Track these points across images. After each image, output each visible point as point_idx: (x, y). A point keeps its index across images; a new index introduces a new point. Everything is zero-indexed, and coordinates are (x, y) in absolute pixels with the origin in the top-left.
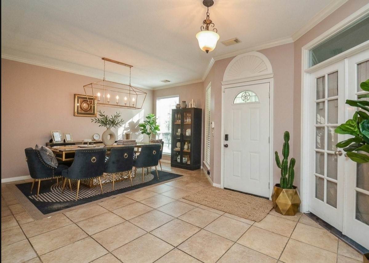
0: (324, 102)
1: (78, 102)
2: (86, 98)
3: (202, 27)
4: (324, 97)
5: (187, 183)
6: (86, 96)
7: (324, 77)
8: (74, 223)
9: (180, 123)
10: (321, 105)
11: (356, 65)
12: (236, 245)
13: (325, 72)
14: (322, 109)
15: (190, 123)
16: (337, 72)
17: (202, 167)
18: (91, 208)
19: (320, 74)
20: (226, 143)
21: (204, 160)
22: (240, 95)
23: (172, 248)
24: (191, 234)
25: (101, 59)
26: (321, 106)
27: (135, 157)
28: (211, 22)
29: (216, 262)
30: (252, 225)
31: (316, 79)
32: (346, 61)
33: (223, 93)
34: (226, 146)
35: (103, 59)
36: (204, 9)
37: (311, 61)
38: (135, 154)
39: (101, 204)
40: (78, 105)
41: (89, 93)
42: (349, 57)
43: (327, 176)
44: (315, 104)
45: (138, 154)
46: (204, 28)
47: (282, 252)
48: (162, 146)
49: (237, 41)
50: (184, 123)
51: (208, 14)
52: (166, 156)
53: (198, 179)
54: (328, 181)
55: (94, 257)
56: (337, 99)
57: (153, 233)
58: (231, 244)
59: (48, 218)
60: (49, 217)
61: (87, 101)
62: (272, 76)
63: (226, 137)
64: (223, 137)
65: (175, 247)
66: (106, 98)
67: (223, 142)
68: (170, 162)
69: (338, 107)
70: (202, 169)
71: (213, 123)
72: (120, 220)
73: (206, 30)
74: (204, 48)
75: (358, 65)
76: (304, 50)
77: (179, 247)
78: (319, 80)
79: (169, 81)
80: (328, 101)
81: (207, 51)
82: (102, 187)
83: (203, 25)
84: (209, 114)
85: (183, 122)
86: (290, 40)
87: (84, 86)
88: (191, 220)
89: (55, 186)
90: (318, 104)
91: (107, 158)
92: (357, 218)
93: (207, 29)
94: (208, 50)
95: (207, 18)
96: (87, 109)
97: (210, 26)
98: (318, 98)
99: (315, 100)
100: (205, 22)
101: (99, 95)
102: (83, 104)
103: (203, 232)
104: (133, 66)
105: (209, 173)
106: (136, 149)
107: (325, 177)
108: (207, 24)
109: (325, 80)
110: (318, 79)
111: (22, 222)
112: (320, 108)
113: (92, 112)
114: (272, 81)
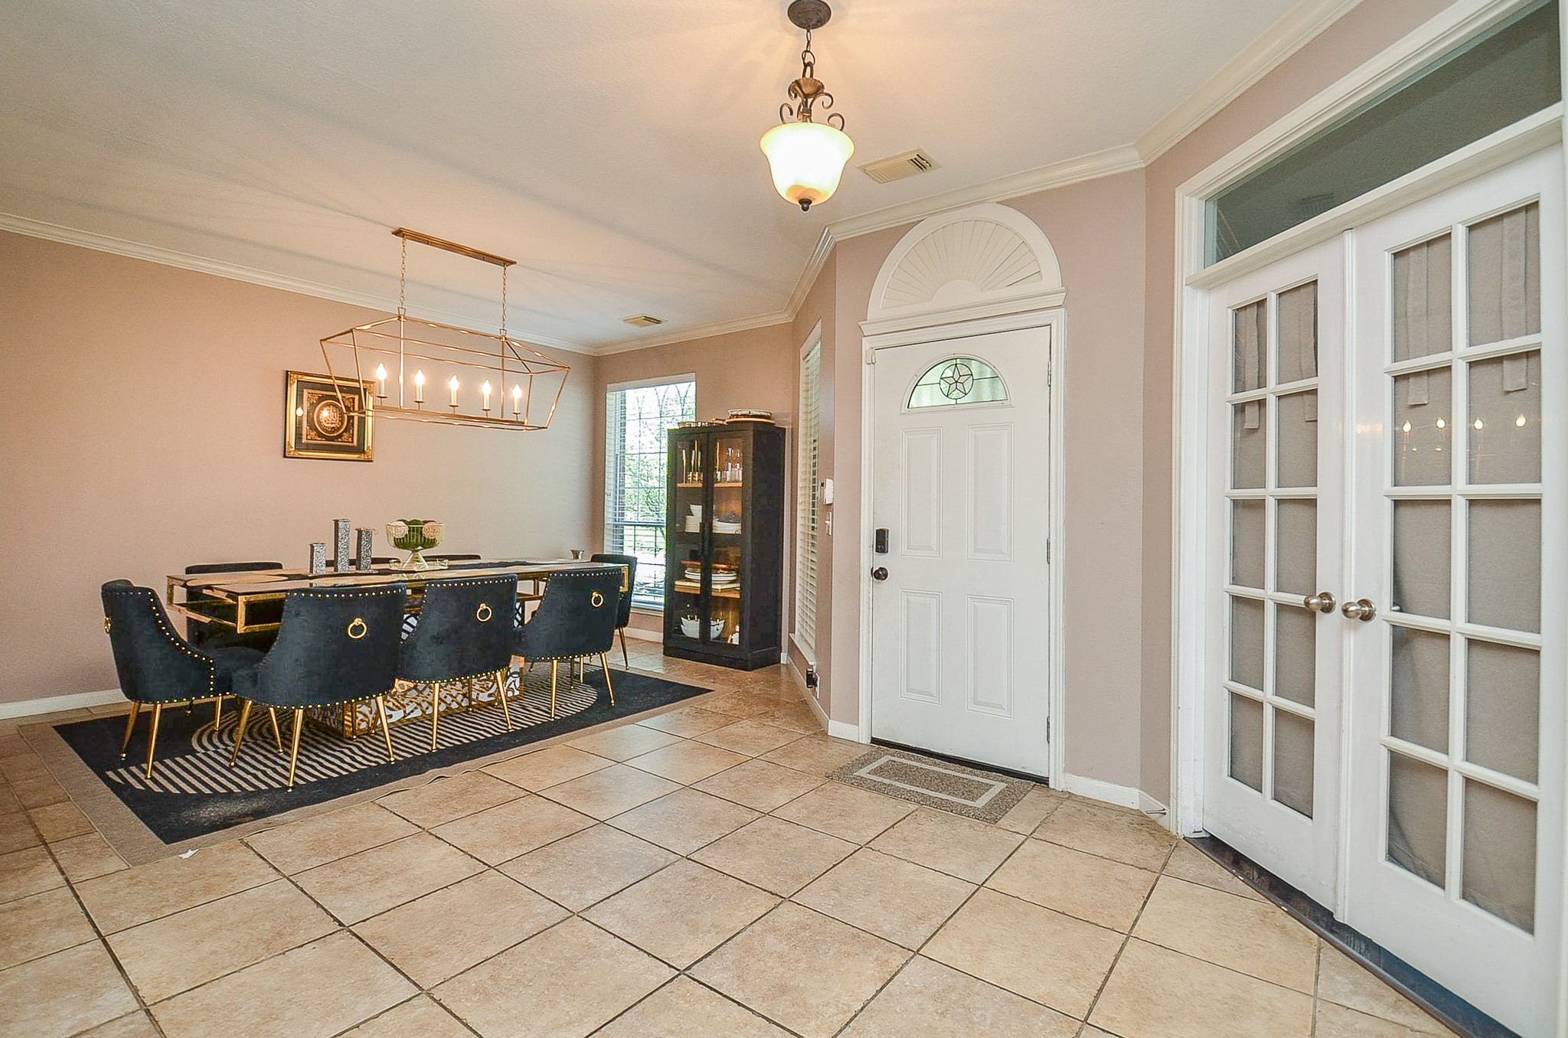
0: (1261, 403)
1: (299, 403)
2: (331, 387)
3: (786, 109)
4: (1261, 383)
5: (728, 719)
6: (330, 378)
7: (1261, 304)
8: (284, 876)
9: (700, 485)
10: (1251, 413)
11: (1388, 258)
12: (917, 964)
13: (1268, 283)
14: (1254, 431)
15: (740, 485)
16: (1315, 282)
17: (784, 658)
18: (350, 818)
19: (1247, 291)
20: (881, 561)
21: (792, 630)
22: (934, 376)
23: (670, 973)
24: (742, 918)
25: (389, 231)
26: (1251, 416)
27: (522, 616)
28: (819, 89)
29: (836, 1035)
30: (980, 886)
31: (1230, 311)
32: (1350, 240)
33: (866, 369)
34: (880, 575)
35: (398, 233)
36: (792, 37)
37: (1213, 245)
38: (523, 606)
39: (391, 801)
40: (300, 412)
41: (341, 365)
42: (1356, 227)
43: (1277, 694)
44: (1230, 409)
45: (531, 606)
46: (792, 113)
47: (1100, 990)
48: (626, 573)
49: (920, 163)
50: (716, 485)
51: (809, 58)
52: (646, 612)
53: (770, 705)
54: (1279, 712)
55: (362, 1012)
56: (1314, 392)
57: (593, 915)
58: (897, 959)
59: (184, 856)
60: (187, 852)
61: (335, 398)
62: (1059, 299)
63: (881, 541)
64: (867, 539)
65: (681, 972)
66: (410, 389)
67: (868, 560)
68: (659, 636)
69: (1316, 421)
70: (786, 665)
71: (829, 483)
72: (463, 866)
73: (801, 117)
74: (794, 189)
75: (1396, 255)
76: (1187, 198)
77: (695, 972)
78: (1242, 314)
79: (659, 322)
80: (1279, 397)
81: (805, 203)
82: (390, 735)
83: (788, 100)
84: (815, 449)
85: (709, 479)
86: (1130, 160)
87: (321, 340)
88: (743, 866)
89: (208, 732)
90: (1240, 409)
91: (413, 621)
92: (1392, 856)
93: (806, 114)
94: (806, 196)
95: (804, 76)
96: (334, 430)
97: (817, 105)
98: (1239, 386)
99: (1229, 396)
100: (795, 88)
101: (381, 374)
102: (321, 409)
103: (788, 915)
104: (512, 263)
105: (811, 680)
106: (524, 587)
107: (1268, 695)
108: (806, 96)
109: (1265, 313)
110: (1238, 311)
111: (81, 874)
112: (1248, 425)
113: (355, 443)
114: (1059, 319)
